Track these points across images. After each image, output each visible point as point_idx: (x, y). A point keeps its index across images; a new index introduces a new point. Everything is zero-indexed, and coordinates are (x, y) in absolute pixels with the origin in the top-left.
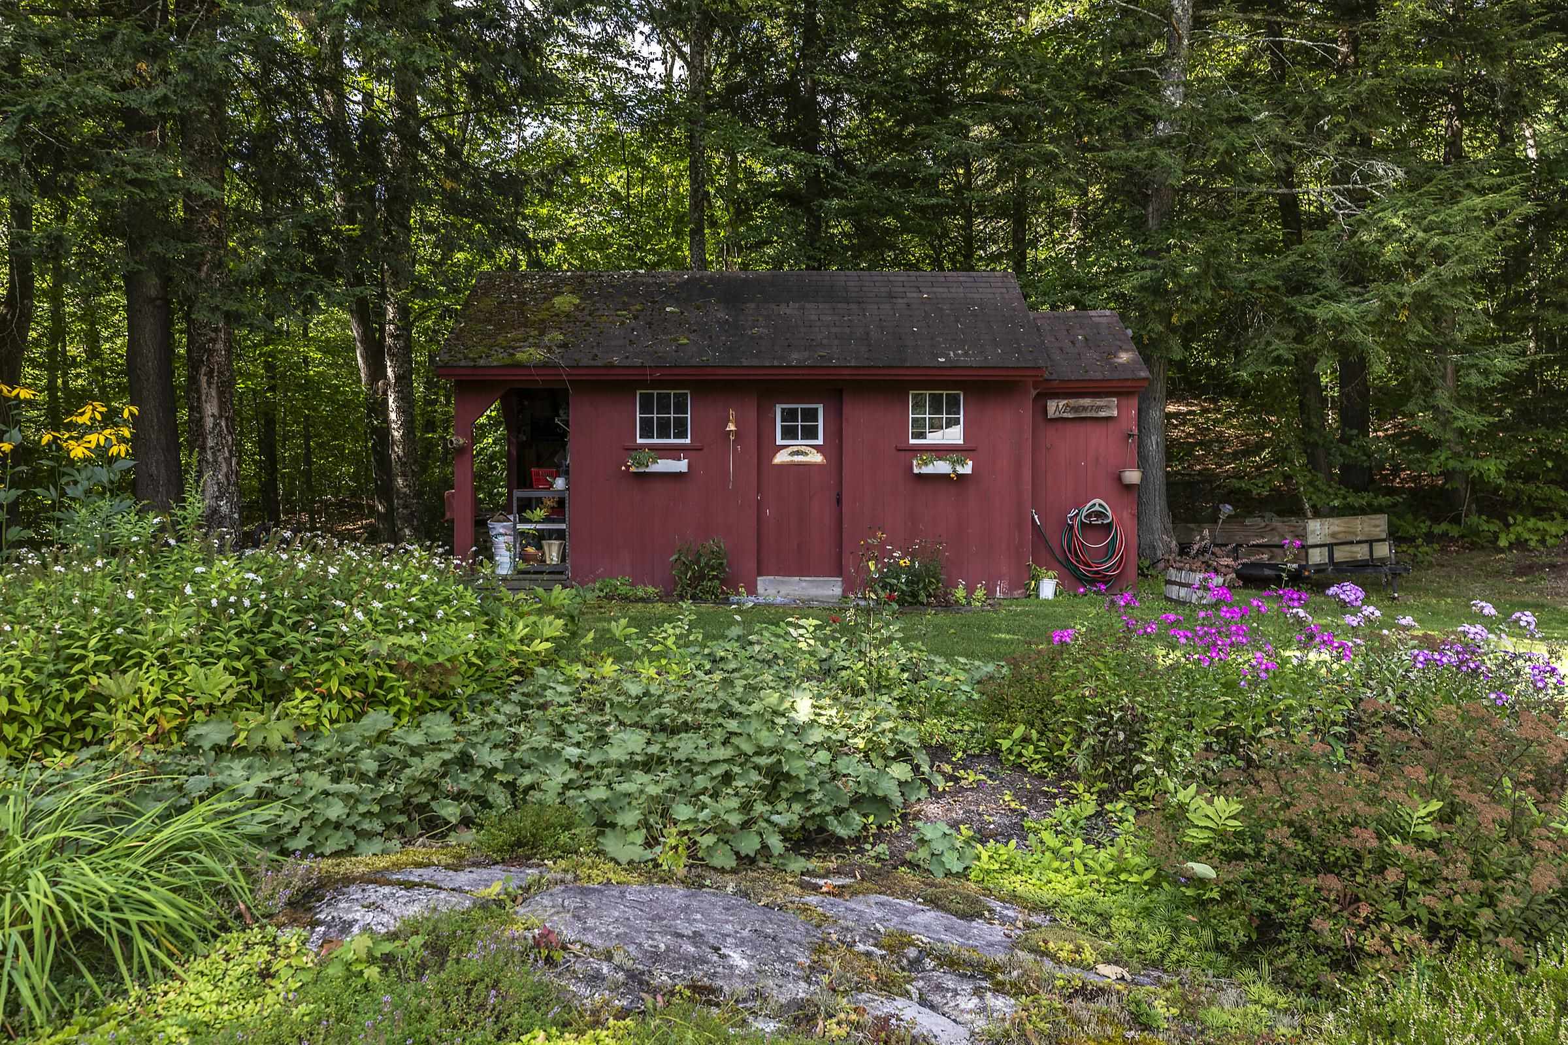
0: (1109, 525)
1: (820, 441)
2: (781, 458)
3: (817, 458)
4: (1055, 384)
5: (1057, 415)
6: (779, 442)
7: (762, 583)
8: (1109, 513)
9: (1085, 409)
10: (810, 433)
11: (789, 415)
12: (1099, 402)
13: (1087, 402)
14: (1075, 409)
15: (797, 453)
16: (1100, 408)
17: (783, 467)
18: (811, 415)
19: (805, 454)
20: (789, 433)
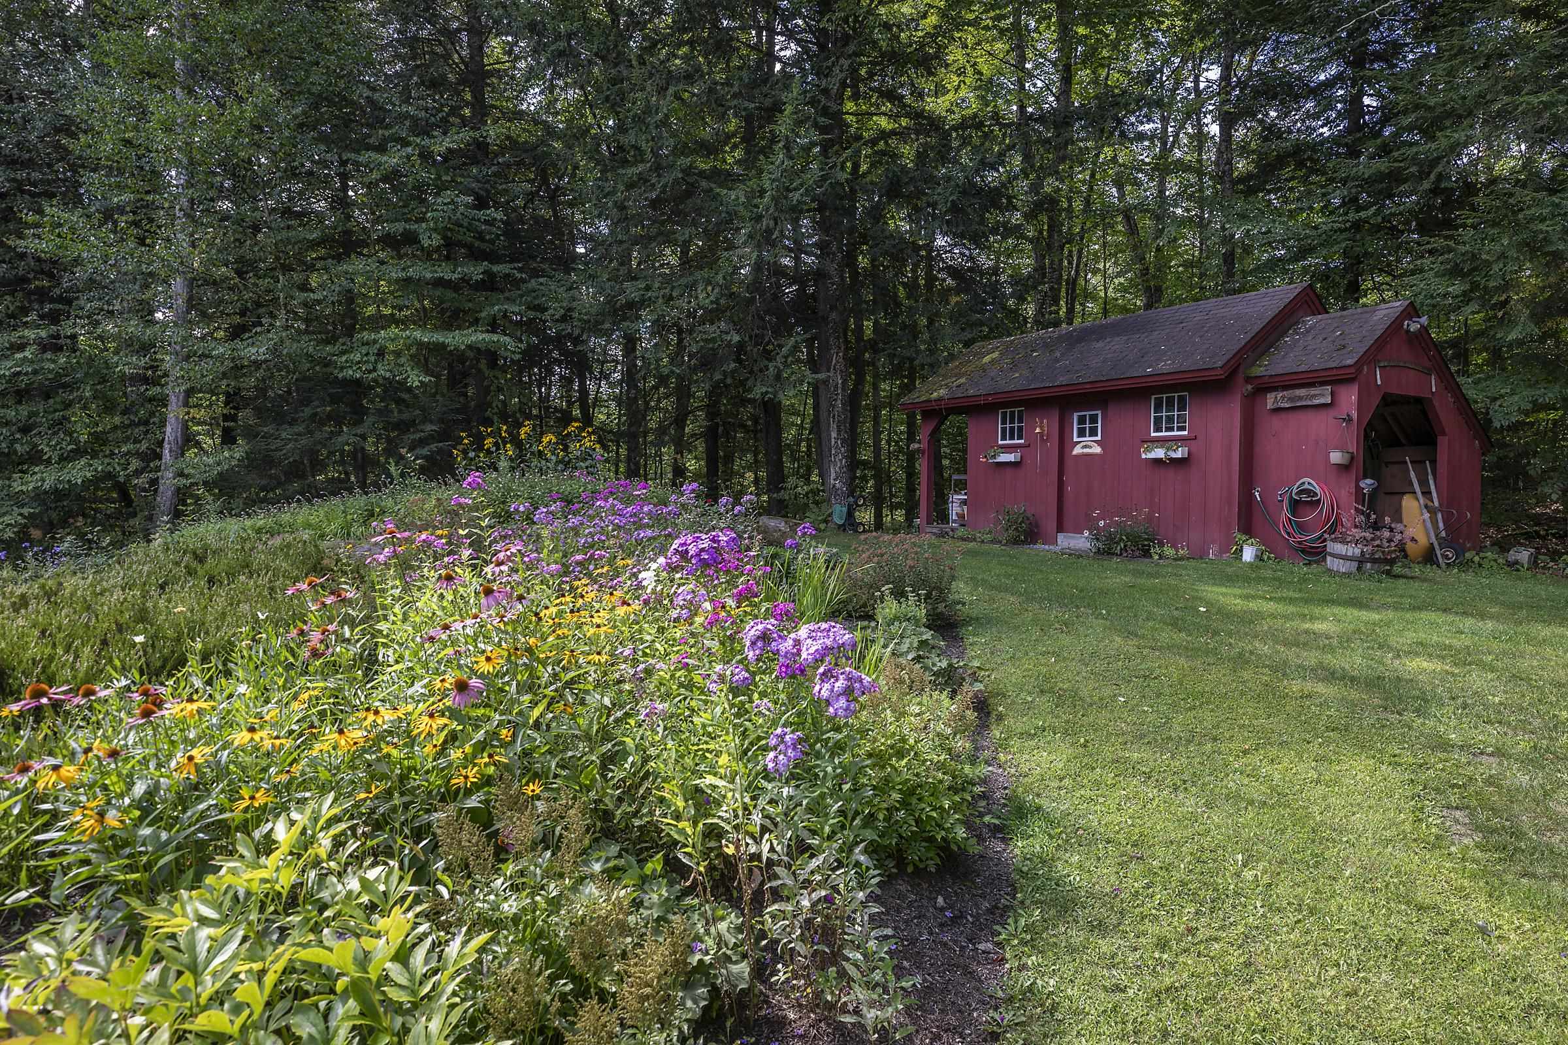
0: (1319, 500)
1: (1099, 438)
2: (1077, 450)
3: (1097, 450)
4: (1266, 379)
5: (1276, 406)
6: (1076, 439)
7: (1060, 537)
8: (1318, 490)
9: (1300, 398)
10: (1093, 432)
11: (1082, 420)
12: (1313, 391)
13: (1301, 392)
14: (1291, 399)
15: (1085, 447)
16: (1314, 396)
17: (1078, 456)
18: (1094, 419)
19: (1090, 447)
20: (1082, 433)
